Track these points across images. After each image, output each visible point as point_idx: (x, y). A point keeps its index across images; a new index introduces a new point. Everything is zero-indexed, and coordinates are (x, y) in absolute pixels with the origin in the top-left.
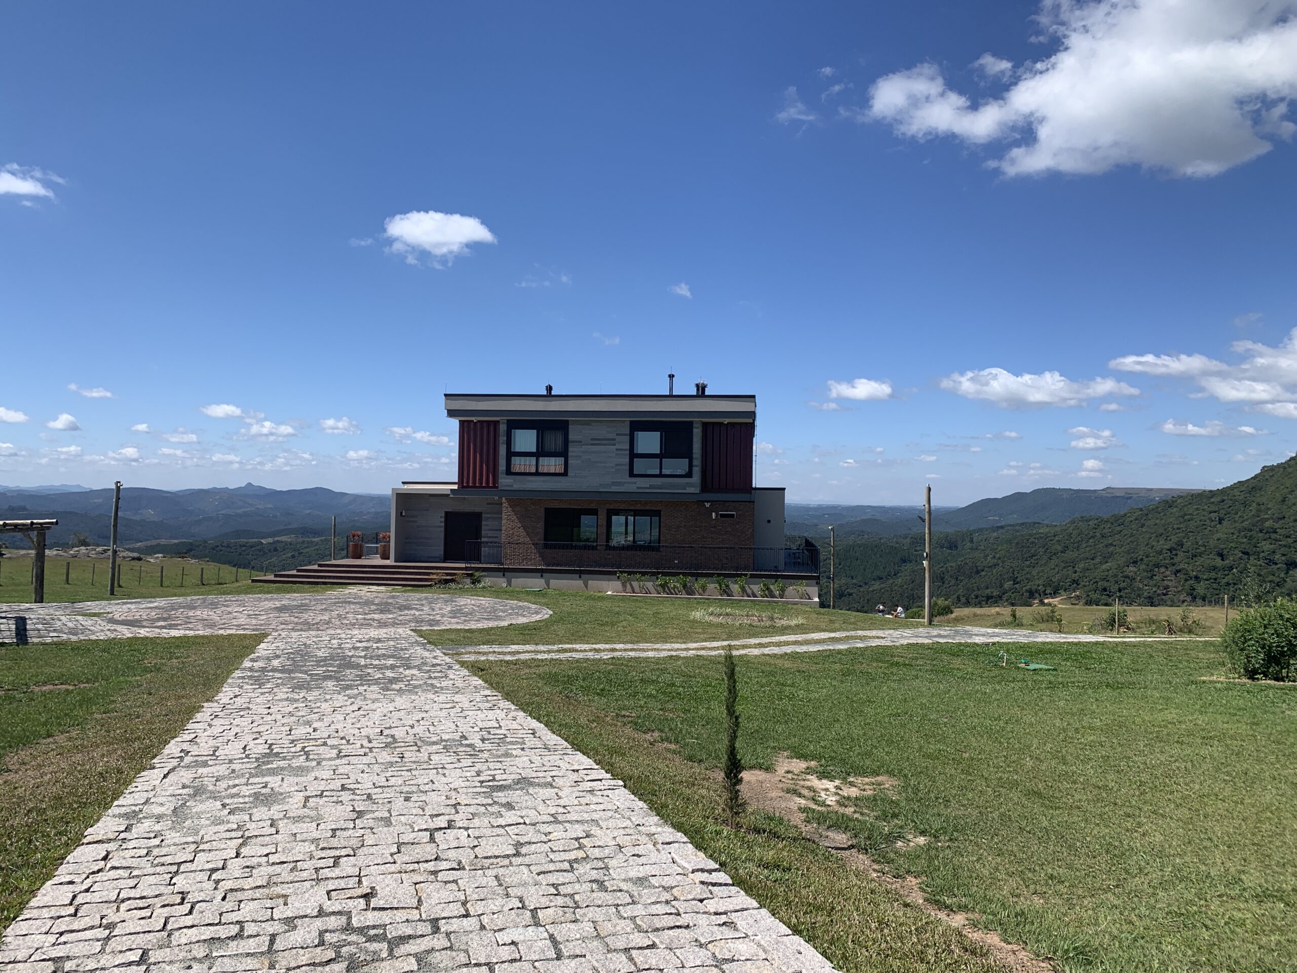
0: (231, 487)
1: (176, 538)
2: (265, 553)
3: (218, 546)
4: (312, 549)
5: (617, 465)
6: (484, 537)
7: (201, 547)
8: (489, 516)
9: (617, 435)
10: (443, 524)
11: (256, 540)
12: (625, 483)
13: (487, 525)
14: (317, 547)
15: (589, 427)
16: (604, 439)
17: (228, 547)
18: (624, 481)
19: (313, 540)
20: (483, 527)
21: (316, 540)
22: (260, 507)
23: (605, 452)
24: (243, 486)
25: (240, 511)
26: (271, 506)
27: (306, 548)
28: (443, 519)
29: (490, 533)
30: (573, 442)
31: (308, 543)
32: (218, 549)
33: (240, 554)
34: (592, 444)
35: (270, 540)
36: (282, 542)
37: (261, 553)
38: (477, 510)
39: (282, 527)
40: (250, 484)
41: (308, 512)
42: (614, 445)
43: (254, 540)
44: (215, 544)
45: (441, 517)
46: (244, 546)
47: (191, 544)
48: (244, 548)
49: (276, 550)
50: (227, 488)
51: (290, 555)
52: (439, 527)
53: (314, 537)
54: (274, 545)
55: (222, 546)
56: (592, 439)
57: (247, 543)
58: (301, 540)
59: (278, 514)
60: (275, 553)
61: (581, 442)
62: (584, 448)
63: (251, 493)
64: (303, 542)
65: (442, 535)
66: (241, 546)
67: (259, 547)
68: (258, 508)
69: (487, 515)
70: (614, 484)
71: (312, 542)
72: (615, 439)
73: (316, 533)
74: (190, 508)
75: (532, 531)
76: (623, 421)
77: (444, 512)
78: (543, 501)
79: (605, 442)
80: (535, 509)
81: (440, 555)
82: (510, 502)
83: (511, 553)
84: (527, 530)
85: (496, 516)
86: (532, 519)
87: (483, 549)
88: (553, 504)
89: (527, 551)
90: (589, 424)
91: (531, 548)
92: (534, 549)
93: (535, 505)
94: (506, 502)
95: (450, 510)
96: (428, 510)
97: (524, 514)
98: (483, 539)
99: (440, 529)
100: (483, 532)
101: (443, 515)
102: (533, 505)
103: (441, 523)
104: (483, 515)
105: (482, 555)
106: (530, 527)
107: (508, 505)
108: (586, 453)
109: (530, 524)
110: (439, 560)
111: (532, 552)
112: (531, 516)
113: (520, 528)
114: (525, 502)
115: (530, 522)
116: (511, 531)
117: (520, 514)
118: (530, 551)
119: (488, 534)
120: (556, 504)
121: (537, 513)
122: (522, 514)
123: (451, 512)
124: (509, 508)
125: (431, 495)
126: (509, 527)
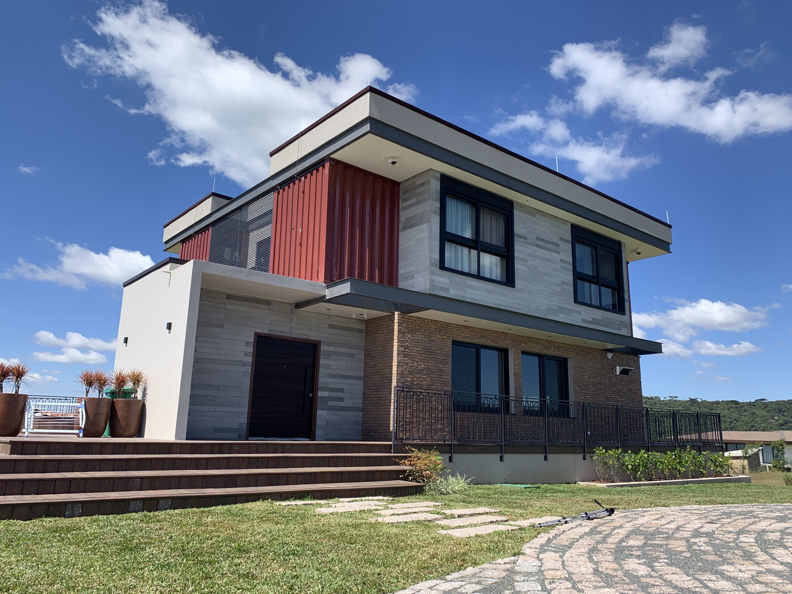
6: (324, 389)
8: (332, 349)
9: (560, 239)
13: (328, 366)
15: (533, 219)
16: (548, 242)
18: (570, 307)
20: (322, 371)
23: (550, 261)
28: (251, 349)
29: (332, 383)
30: (519, 236)
34: (538, 246)
38: (313, 335)
42: (559, 253)
45: (247, 344)
52: (243, 364)
56: (538, 238)
61: (527, 239)
62: (530, 249)
65: (246, 383)
69: (327, 348)
70: (561, 310)
72: (558, 245)
75: (438, 379)
76: (565, 221)
77: (253, 335)
78: (450, 327)
79: (550, 246)
80: (440, 339)
81: (240, 424)
82: (408, 323)
83: (410, 418)
84: (431, 375)
85: (342, 350)
86: (438, 357)
87: (319, 412)
88: (463, 335)
89: (432, 413)
90: (533, 215)
91: (437, 409)
92: (441, 412)
93: (441, 334)
94: (402, 322)
95: (265, 331)
96: (221, 326)
97: (426, 348)
98: (320, 394)
99: (243, 369)
100: (322, 380)
101: (252, 340)
102: (438, 333)
103: (245, 355)
104: (322, 346)
105: (317, 424)
106: (435, 370)
107: (405, 328)
108: (532, 257)
109: (435, 365)
110: (236, 435)
111: (438, 417)
112: (436, 351)
113: (422, 372)
114: (427, 326)
115: (435, 362)
116: (410, 376)
117: (422, 347)
118: (435, 415)
119: (329, 384)
120: (466, 335)
121: (443, 347)
122: (424, 347)
123: (267, 335)
124: (406, 335)
125: (229, 297)
126: (406, 368)
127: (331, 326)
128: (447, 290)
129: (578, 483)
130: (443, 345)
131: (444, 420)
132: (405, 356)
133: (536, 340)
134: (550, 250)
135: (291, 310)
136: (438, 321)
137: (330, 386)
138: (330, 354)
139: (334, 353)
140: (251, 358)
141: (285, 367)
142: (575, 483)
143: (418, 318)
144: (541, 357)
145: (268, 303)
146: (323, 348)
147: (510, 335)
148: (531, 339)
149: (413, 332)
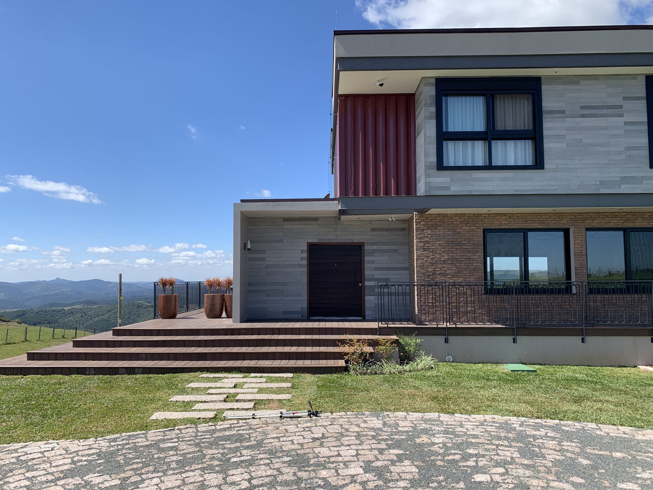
0: (48, 280)
1: (16, 308)
2: (66, 315)
3: (39, 312)
4: (92, 312)
5: (628, 149)
6: (370, 280)
7: (30, 313)
8: (375, 247)
9: (625, 99)
10: (305, 262)
11: (61, 308)
12: (643, 178)
13: (373, 262)
14: (95, 311)
15: (576, 87)
16: (603, 107)
17: (45, 312)
18: (641, 174)
19: (93, 307)
20: (367, 266)
21: (94, 307)
22: (64, 290)
23: (606, 128)
24: (54, 279)
25: (53, 293)
26: (70, 289)
27: (89, 311)
28: (305, 255)
29: (378, 274)
30: (551, 112)
31: (90, 309)
32: (39, 313)
33: (52, 316)
34: (583, 116)
35: (69, 308)
36: (76, 309)
37: (64, 315)
38: (357, 239)
39: (76, 301)
40: (58, 278)
41: (90, 292)
42: (622, 116)
43: (60, 308)
44: (38, 311)
45: (302, 251)
46: (54, 311)
47: (24, 311)
48: (54, 313)
49: (72, 313)
50: (45, 281)
51: (80, 315)
52: (301, 266)
53: (93, 306)
54: (71, 311)
55: (42, 312)
56: (582, 108)
57: (56, 310)
58: (86, 307)
59: (74, 294)
60: (72, 315)
61: (563, 112)
62: (570, 122)
63: (58, 283)
64: (88, 308)
65: (304, 279)
66: (53, 311)
67: (63, 312)
68: (63, 291)
69: (370, 247)
70: (625, 180)
71: (92, 308)
72: (621, 107)
73: (94, 303)
74: (24, 292)
75: (466, 267)
76: (634, 76)
77: (306, 244)
78: (481, 217)
79: (606, 111)
80: (468, 230)
81: (302, 308)
82: (428, 220)
83: (432, 303)
84: (457, 265)
85: (386, 247)
86: (465, 247)
87: (367, 298)
88: (499, 222)
89: (459, 298)
90: (577, 83)
91: (465, 294)
92: (471, 296)
93: (469, 225)
94: (420, 221)
95: (315, 240)
96: (282, 241)
97: (450, 240)
98: (367, 283)
99: (301, 269)
100: (367, 273)
101: (305, 248)
102: (465, 225)
103: (301, 260)
104: (365, 247)
105: (366, 306)
106: (462, 259)
107: (424, 225)
108: (573, 130)
109: (462, 254)
110: (300, 316)
111: (467, 300)
112: (462, 242)
113: (446, 262)
114: (451, 220)
115: (462, 252)
116: (431, 267)
117: (444, 240)
118: (464, 299)
119: (375, 275)
120: (503, 222)
121: (472, 237)
122: (447, 240)
123: (318, 244)
124: (425, 231)
125: (286, 220)
126: (426, 261)
127: (373, 230)
128: (448, 188)
129: (638, 366)
130: (471, 235)
131: (474, 303)
132: (425, 250)
133: (610, 214)
134: (604, 116)
135: (336, 221)
136: (465, 214)
137: (375, 277)
138: (373, 253)
139: (377, 251)
140: (306, 261)
141: (336, 265)
142: (635, 366)
143: (439, 214)
144: (624, 230)
145: (316, 219)
146: (366, 248)
147: (566, 215)
148: (602, 214)
149: (434, 228)
